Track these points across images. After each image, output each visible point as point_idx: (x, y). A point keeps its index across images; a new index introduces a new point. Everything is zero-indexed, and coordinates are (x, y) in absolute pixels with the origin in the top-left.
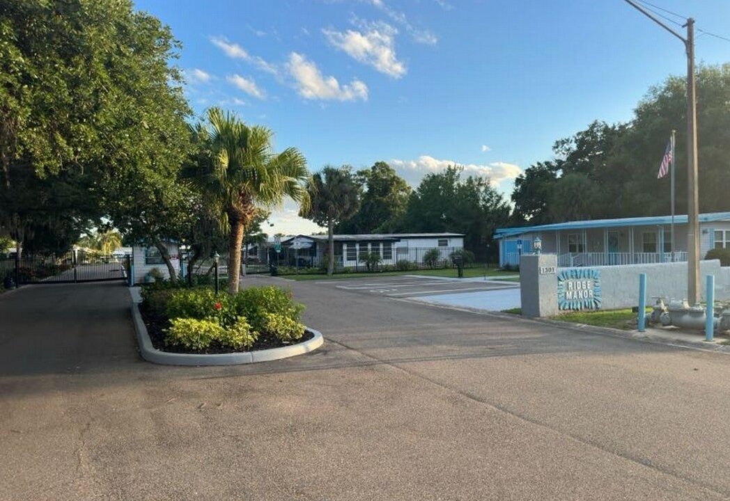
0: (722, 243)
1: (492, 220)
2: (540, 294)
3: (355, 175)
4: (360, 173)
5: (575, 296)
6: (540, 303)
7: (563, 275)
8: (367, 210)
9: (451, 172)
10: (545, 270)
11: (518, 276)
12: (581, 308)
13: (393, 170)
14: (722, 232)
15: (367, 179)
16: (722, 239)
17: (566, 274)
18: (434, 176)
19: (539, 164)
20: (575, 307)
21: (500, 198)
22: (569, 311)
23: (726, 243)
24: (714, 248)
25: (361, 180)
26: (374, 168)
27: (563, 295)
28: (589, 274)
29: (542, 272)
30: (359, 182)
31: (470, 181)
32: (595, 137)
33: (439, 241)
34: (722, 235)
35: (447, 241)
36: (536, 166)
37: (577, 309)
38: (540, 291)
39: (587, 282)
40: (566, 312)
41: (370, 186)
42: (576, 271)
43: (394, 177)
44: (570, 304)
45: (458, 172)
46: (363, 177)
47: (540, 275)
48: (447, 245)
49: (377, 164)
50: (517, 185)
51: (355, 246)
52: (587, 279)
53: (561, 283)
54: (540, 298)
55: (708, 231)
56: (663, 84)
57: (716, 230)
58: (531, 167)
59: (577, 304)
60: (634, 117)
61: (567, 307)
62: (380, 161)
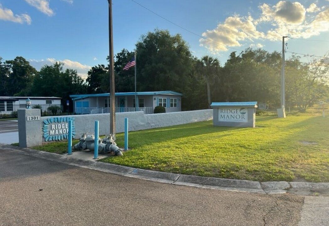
0: (162, 104)
1: (78, 91)
2: (27, 133)
3: (4, 63)
4: (8, 62)
5: (57, 133)
6: (27, 139)
7: (48, 121)
8: (12, 83)
9: (57, 66)
10: (31, 118)
11: (17, 121)
12: (61, 139)
13: (28, 62)
14: (162, 99)
15: (12, 66)
16: (162, 102)
17: (50, 120)
18: (48, 67)
19: (99, 65)
20: (57, 139)
21: (83, 81)
22: (52, 142)
23: (164, 104)
24: (159, 105)
25: (8, 66)
26: (15, 59)
27: (48, 132)
28: (67, 120)
29: (28, 120)
30: (7, 67)
31: (68, 71)
32: (124, 56)
33: (46, 101)
34: (162, 100)
35: (51, 101)
36: (98, 66)
37: (58, 140)
38: (27, 132)
39: (65, 125)
40: (50, 142)
41: (13, 69)
42: (57, 118)
43: (28, 66)
44: (53, 137)
45: (61, 66)
46: (10, 64)
47: (26, 122)
48: (51, 103)
49: (17, 58)
50: (89, 75)
51: (4, 103)
52: (65, 122)
53: (45, 126)
54: (27, 136)
55: (156, 98)
56: (146, 35)
57: (160, 98)
58: (95, 67)
59: (58, 137)
60: (135, 48)
61: (51, 139)
62: (19, 56)
